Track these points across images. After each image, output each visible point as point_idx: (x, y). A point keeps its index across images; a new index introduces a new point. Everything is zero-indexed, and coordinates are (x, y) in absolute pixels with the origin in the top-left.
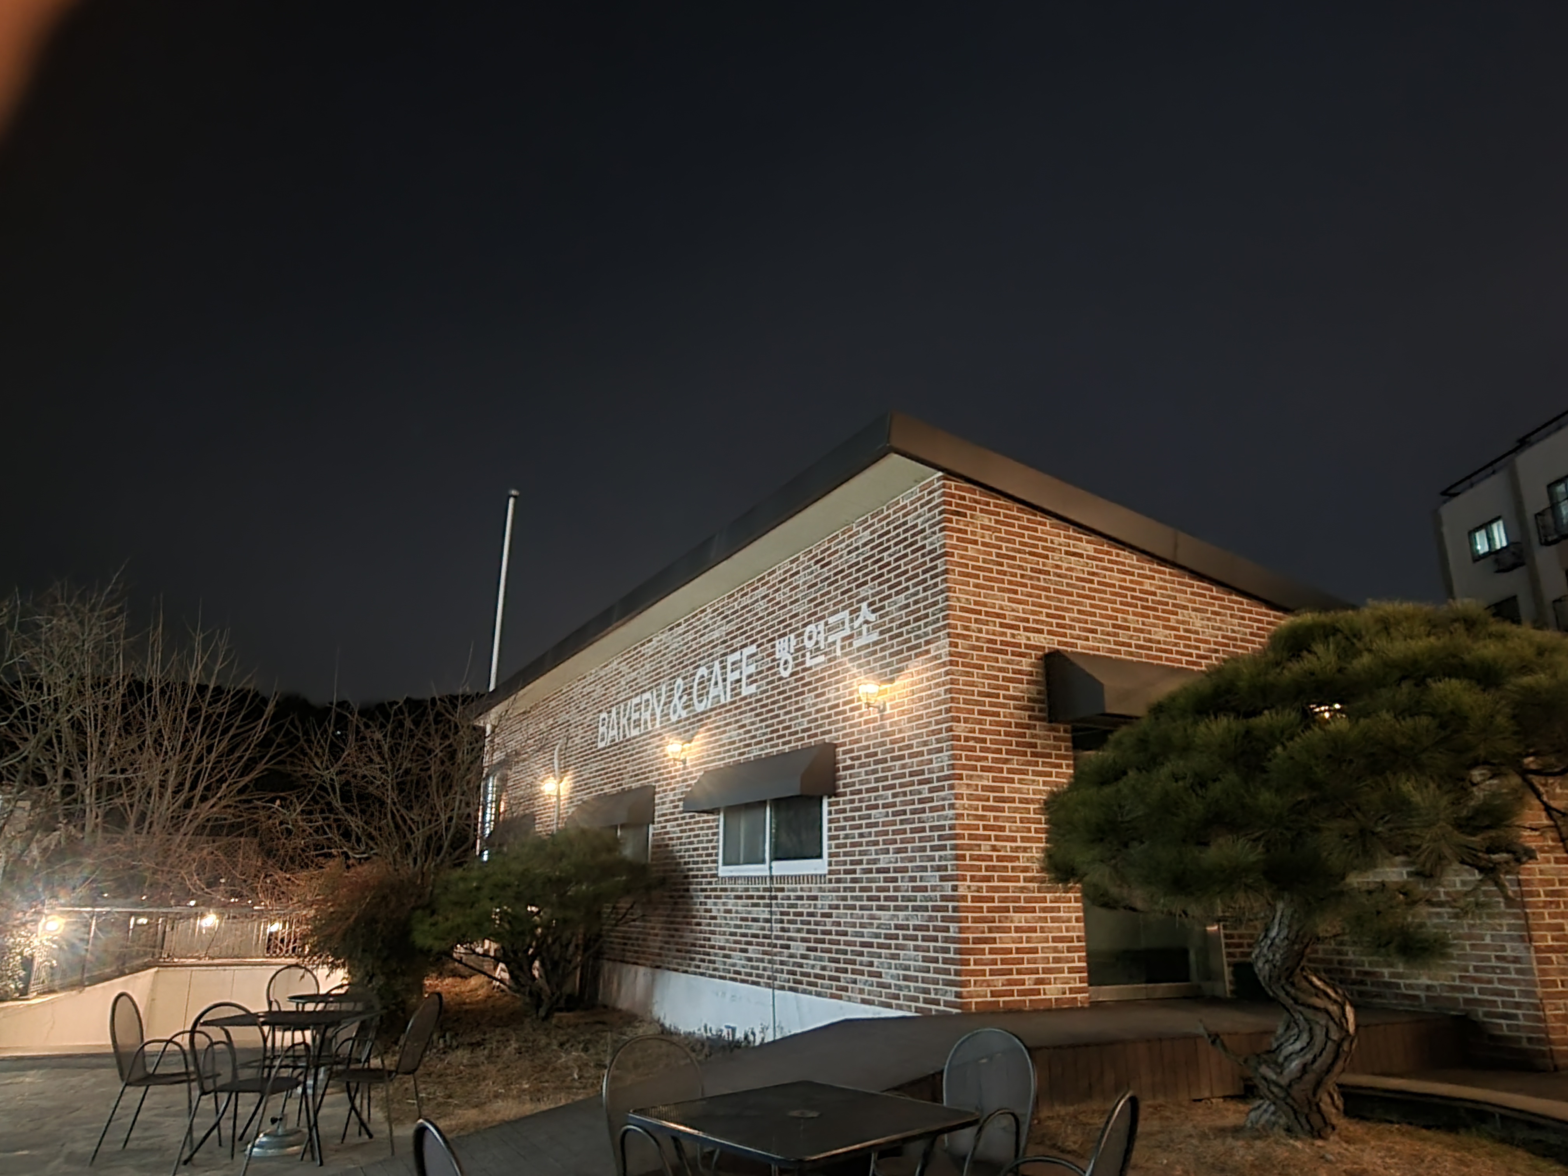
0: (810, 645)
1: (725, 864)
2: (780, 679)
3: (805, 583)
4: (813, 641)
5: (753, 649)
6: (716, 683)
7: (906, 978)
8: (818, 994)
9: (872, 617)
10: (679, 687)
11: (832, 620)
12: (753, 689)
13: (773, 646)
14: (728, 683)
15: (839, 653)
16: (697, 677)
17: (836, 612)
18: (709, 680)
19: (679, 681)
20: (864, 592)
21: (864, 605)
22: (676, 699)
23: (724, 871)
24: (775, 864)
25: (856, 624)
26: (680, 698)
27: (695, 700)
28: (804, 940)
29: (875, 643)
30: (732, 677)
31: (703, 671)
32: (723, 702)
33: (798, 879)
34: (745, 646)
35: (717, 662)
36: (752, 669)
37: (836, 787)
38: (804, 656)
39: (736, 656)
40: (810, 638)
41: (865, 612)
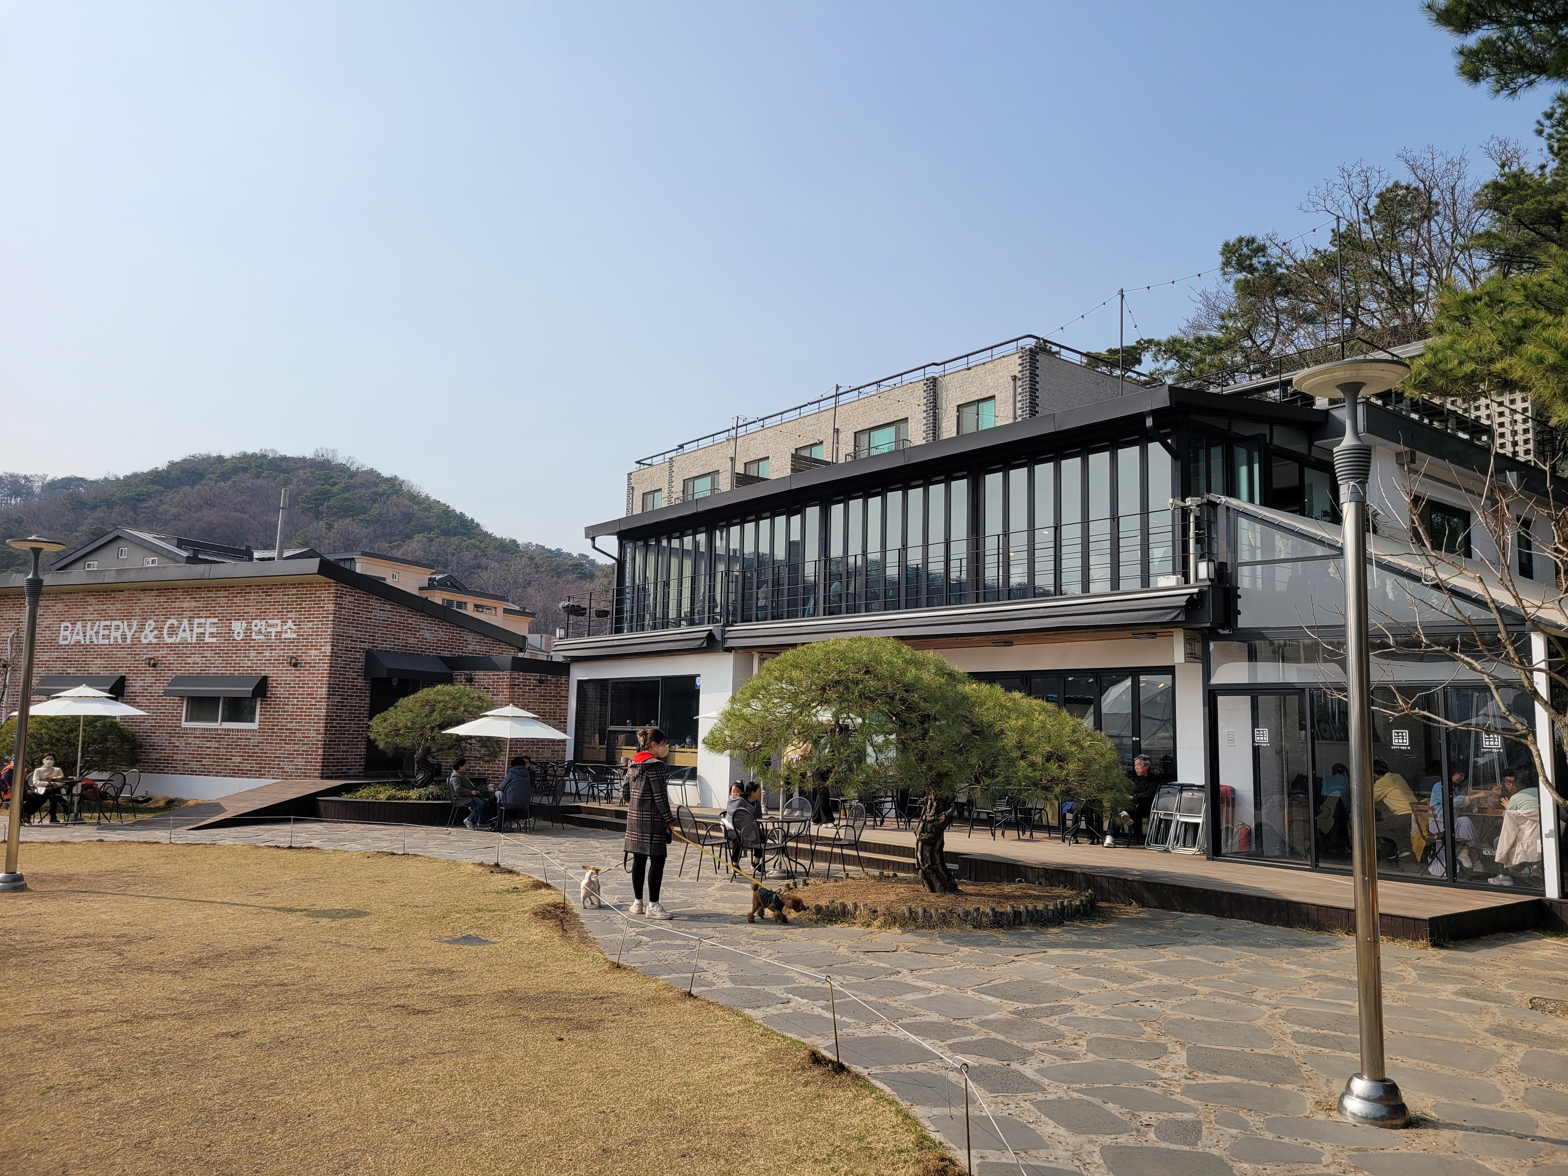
0: (256, 629)
1: (186, 721)
2: (234, 640)
3: (254, 599)
4: (257, 628)
5: (216, 620)
6: (184, 631)
7: (296, 769)
9: (294, 628)
10: (150, 625)
11: (270, 622)
12: (214, 640)
13: (230, 623)
14: (194, 633)
15: (273, 637)
16: (168, 623)
17: (274, 619)
18: (179, 627)
19: (151, 622)
20: (290, 615)
21: (290, 621)
22: (147, 631)
23: (184, 724)
24: (224, 723)
25: (285, 628)
26: (151, 631)
27: (165, 636)
28: (240, 756)
29: (294, 639)
30: (197, 630)
31: (172, 621)
32: (189, 641)
33: (239, 730)
34: (210, 617)
35: (185, 620)
36: (214, 630)
37: (266, 694)
38: (251, 633)
39: (202, 620)
40: (256, 626)
41: (290, 623)
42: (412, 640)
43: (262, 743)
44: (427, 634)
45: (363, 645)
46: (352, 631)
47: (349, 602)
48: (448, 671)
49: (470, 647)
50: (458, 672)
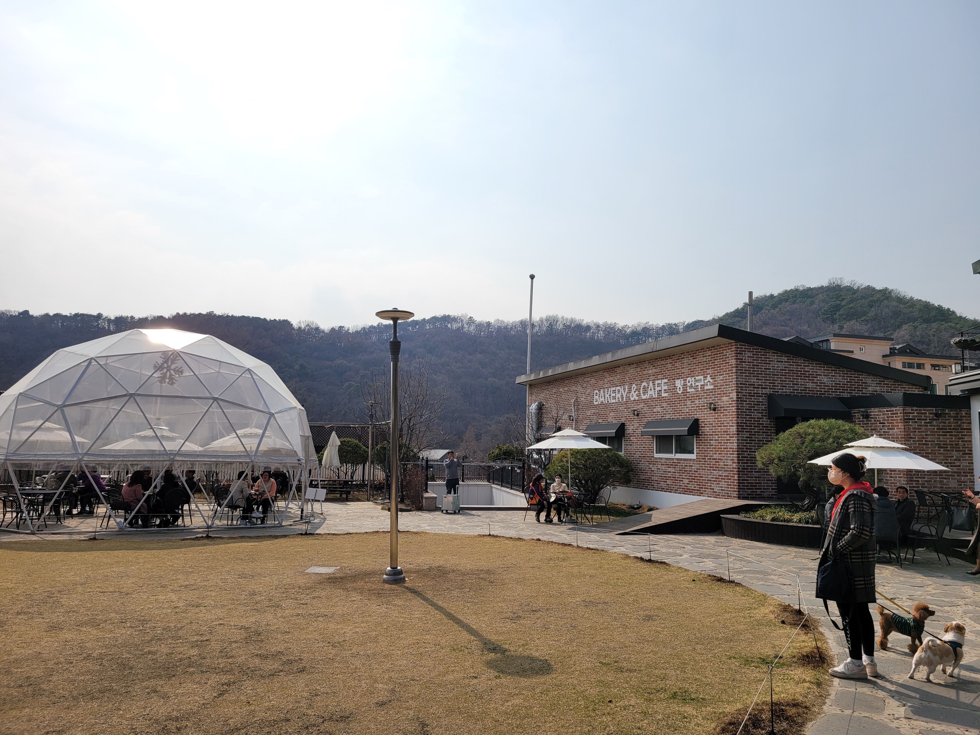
0: (689, 384)
1: (656, 453)
2: (677, 393)
3: (686, 363)
4: (690, 384)
5: (666, 381)
6: (651, 390)
7: (722, 490)
8: (693, 495)
9: (711, 381)
10: (634, 388)
11: (697, 378)
12: (666, 395)
13: (675, 382)
14: (656, 391)
15: (699, 389)
16: (642, 386)
17: (699, 376)
18: (648, 388)
19: (634, 385)
20: (708, 371)
21: (709, 376)
22: (633, 392)
23: (656, 455)
24: (676, 454)
25: (706, 381)
26: (635, 392)
27: (642, 394)
28: (687, 479)
29: (712, 389)
30: (658, 389)
31: (644, 384)
32: (654, 397)
33: (685, 460)
34: (663, 379)
35: (651, 382)
36: (666, 388)
37: (698, 432)
38: (686, 387)
39: (659, 381)
40: (689, 382)
41: (709, 378)
42: (810, 385)
43: (699, 469)
44: (825, 380)
45: (764, 391)
46: (753, 380)
47: (748, 357)
48: (847, 410)
49: (870, 389)
50: (856, 410)
